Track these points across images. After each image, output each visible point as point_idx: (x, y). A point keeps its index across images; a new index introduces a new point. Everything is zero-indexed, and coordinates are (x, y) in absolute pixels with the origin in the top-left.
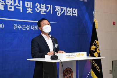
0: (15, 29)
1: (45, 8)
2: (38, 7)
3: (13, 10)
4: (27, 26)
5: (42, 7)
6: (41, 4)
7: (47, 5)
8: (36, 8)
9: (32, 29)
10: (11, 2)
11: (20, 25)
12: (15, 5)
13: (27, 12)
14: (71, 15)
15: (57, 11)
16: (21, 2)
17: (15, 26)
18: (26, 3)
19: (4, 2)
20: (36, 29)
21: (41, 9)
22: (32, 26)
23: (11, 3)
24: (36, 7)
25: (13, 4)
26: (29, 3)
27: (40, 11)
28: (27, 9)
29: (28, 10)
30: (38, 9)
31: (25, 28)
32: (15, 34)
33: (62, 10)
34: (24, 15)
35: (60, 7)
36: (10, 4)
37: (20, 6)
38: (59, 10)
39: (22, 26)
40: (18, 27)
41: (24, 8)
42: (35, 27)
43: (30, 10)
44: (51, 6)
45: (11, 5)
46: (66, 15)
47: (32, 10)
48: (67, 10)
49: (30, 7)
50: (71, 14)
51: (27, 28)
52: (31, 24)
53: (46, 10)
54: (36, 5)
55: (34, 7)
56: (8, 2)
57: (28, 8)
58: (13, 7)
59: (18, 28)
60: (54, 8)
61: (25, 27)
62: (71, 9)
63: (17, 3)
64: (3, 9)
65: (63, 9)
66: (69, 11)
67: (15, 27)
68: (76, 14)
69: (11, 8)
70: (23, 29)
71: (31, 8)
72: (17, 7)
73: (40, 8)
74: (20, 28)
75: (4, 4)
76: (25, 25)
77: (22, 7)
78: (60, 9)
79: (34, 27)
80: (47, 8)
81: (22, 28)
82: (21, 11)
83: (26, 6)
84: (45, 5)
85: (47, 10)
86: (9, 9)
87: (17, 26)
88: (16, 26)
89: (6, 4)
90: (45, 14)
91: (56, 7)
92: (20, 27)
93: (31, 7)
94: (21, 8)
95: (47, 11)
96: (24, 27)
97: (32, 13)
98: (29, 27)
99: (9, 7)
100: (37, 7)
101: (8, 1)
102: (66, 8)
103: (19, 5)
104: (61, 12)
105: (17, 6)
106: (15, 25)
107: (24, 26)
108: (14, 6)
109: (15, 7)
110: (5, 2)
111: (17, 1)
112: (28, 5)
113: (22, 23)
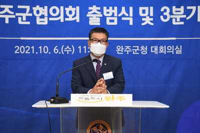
0: (118, 53)
1: (182, 12)
2: (167, 14)
3: (115, 23)
4: (142, 48)
5: (176, 11)
6: (174, 7)
7: (188, 8)
8: (162, 15)
9: (152, 51)
10: (113, 11)
11: (128, 47)
12: (120, 15)
13: (143, 24)
16: (131, 9)
17: (119, 49)
18: (141, 9)
19: (100, 13)
20: (162, 52)
21: (172, 16)
22: (152, 47)
23: (113, 13)
24: (162, 13)
25: (116, 15)
26: (146, 9)
27: (171, 19)
28: (143, 19)
29: (144, 21)
30: (165, 17)
31: (138, 51)
34: (138, 28)
36: (110, 14)
37: (129, 17)
39: (132, 48)
40: (123, 50)
41: (137, 18)
42: (159, 49)
43: (148, 21)
45: (113, 16)
47: (152, 19)
49: (149, 15)
51: (143, 50)
52: (149, 44)
53: (185, 16)
54: (162, 10)
55: (157, 14)
56: (108, 13)
57: (145, 17)
58: (116, 19)
59: (123, 52)
61: (138, 49)
63: (123, 12)
64: (99, 24)
67: (119, 50)
69: (111, 21)
70: (134, 53)
71: (150, 17)
72: (123, 19)
73: (171, 13)
74: (128, 51)
75: (101, 16)
76: (138, 47)
79: (156, 49)
80: (188, 12)
81: (132, 51)
82: (131, 23)
83: (141, 14)
84: (182, 7)
85: (187, 17)
86: (108, 23)
87: (122, 49)
88: (121, 49)
89: (103, 15)
90: (182, 23)
92: (128, 50)
93: (152, 14)
94: (132, 18)
95: (188, 18)
96: (136, 50)
97: (152, 24)
98: (146, 49)
99: (108, 19)
100: (165, 14)
101: (108, 11)
103: (127, 15)
105: (124, 16)
106: (119, 48)
107: (136, 48)
108: (118, 17)
109: (119, 19)
110: (102, 13)
111: (123, 8)
112: (145, 13)
113: (132, 44)
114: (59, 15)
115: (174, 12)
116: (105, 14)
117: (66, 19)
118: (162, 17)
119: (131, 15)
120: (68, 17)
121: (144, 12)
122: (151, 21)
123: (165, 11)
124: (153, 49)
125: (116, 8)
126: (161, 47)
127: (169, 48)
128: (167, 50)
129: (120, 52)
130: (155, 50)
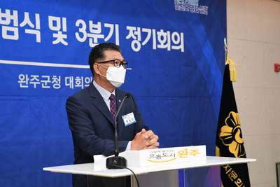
0: (21, 86)
1: (99, 31)
2: (83, 30)
3: (16, 37)
4: (55, 78)
5: (93, 28)
6: (91, 22)
7: (106, 25)
8: (78, 31)
9: (66, 85)
10: (12, 17)
11: (35, 77)
12: (22, 25)
13: (54, 43)
14: (169, 49)
15: (132, 39)
16: (37, 16)
17: (22, 80)
18: (51, 19)
20: (78, 85)
21: (89, 35)
22: (66, 78)
23: (12, 21)
24: (77, 29)
25: (16, 23)
26: (58, 19)
27: (88, 38)
28: (55, 35)
29: (56, 39)
30: (81, 35)
31: (48, 84)
32: (21, 100)
33: (144, 35)
34: (47, 49)
35: (139, 29)
36: (8, 22)
37: (35, 29)
38: (136, 36)
39: (40, 78)
40: (29, 81)
41: (46, 32)
42: (74, 81)
43: (60, 38)
44: (117, 26)
45: (11, 24)
46: (154, 48)
47: (65, 36)
48: (157, 36)
49: (61, 30)
50: (168, 46)
51: (55, 83)
52: (64, 73)
53: (102, 36)
54: (77, 24)
55: (72, 30)
56: (4, 19)
57: (56, 32)
58: (16, 31)
59: (29, 84)
60: (124, 33)
61: (49, 81)
62: (169, 32)
63: (27, 20)
65: (147, 33)
66: (162, 38)
67: (22, 82)
68: (182, 47)
69: (9, 33)
70: (43, 87)
71: (63, 33)
72: (27, 31)
73: (88, 31)
74: (35, 83)
76: (49, 77)
77: (41, 30)
78: (138, 33)
79: (71, 81)
80: (105, 31)
81: (41, 83)
82: (38, 40)
83: (51, 27)
84: (99, 23)
85: (105, 37)
86: (5, 36)
87: (27, 79)
88: (25, 80)
91: (128, 28)
92: (35, 81)
93: (65, 30)
94: (39, 32)
95: (106, 40)
96: (46, 82)
97: (66, 44)
98: (59, 80)
99: (5, 29)
100: (81, 30)
101: (4, 15)
102: (154, 31)
103: (32, 26)
104: (141, 42)
105: (27, 26)
106: (22, 77)
107: (46, 79)
108: (19, 27)
109: (21, 30)
111: (27, 15)
112: (56, 26)
113: (40, 71)
115: (91, 30)
118: (77, 34)
119: (38, 27)
121: (55, 23)
122: (64, 39)
123: (81, 26)
124: (68, 82)
125: (15, 12)
126: (78, 79)
127: (87, 80)
128: (85, 83)
129: (24, 84)
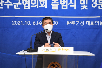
0: (68, 25)
3: (66, 8)
4: (81, 22)
5: (101, 2)
8: (93, 4)
9: (86, 24)
10: (65, 2)
11: (73, 22)
12: (69, 4)
13: (82, 9)
17: (68, 23)
19: (58, 3)
20: (92, 24)
22: (86, 22)
23: (65, 3)
24: (92, 3)
25: (67, 4)
27: (98, 6)
28: (82, 6)
29: (83, 7)
31: (79, 24)
32: (68, 29)
34: (78, 12)
36: (64, 4)
37: (74, 5)
39: (75, 22)
40: (71, 23)
41: (79, 6)
42: (90, 23)
43: (84, 7)
45: (65, 4)
47: (87, 6)
51: (81, 23)
52: (85, 20)
55: (90, 3)
56: (62, 3)
57: (83, 5)
58: (67, 6)
61: (79, 23)
63: (71, 2)
64: (58, 9)
69: (64, 7)
70: (76, 25)
71: (86, 5)
72: (71, 6)
74: (73, 24)
75: (59, 4)
76: (79, 21)
81: (76, 24)
82: (75, 8)
83: (81, 3)
86: (63, 8)
87: (70, 22)
88: (69, 23)
89: (60, 4)
92: (73, 23)
94: (76, 6)
96: (78, 23)
97: (87, 9)
98: (83, 22)
99: (62, 6)
100: (94, 3)
101: (62, 2)
103: (73, 4)
105: (71, 4)
106: (68, 22)
107: (78, 22)
108: (68, 5)
109: (69, 6)
110: (59, 3)
112: (83, 3)
113: (75, 20)
114: (36, 4)
115: (99, 2)
116: (61, 4)
117: (40, 6)
118: (92, 5)
119: (75, 4)
120: (41, 5)
122: (86, 7)
123: (94, 1)
124: (87, 23)
126: (92, 22)
127: (96, 22)
128: (95, 23)
130: (88, 23)
